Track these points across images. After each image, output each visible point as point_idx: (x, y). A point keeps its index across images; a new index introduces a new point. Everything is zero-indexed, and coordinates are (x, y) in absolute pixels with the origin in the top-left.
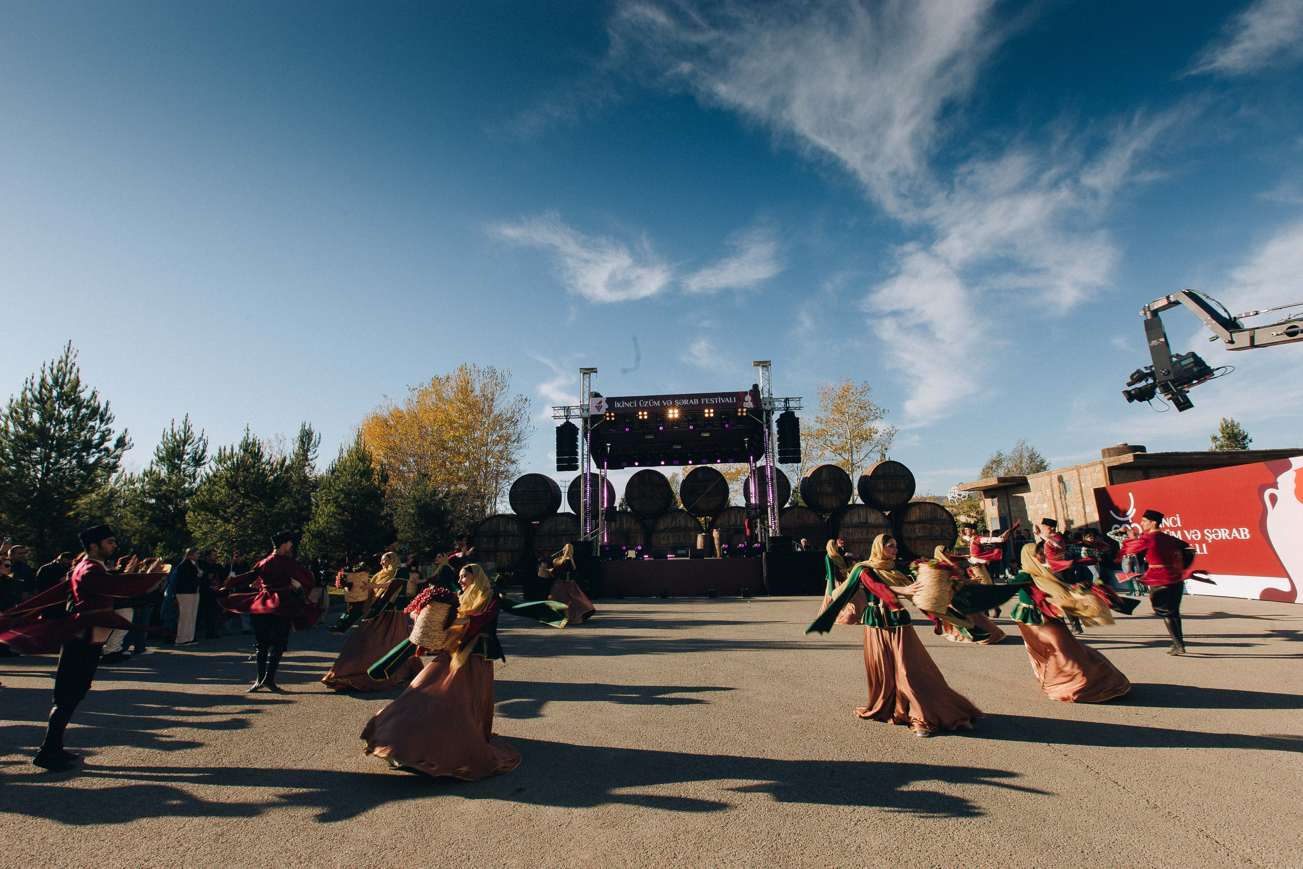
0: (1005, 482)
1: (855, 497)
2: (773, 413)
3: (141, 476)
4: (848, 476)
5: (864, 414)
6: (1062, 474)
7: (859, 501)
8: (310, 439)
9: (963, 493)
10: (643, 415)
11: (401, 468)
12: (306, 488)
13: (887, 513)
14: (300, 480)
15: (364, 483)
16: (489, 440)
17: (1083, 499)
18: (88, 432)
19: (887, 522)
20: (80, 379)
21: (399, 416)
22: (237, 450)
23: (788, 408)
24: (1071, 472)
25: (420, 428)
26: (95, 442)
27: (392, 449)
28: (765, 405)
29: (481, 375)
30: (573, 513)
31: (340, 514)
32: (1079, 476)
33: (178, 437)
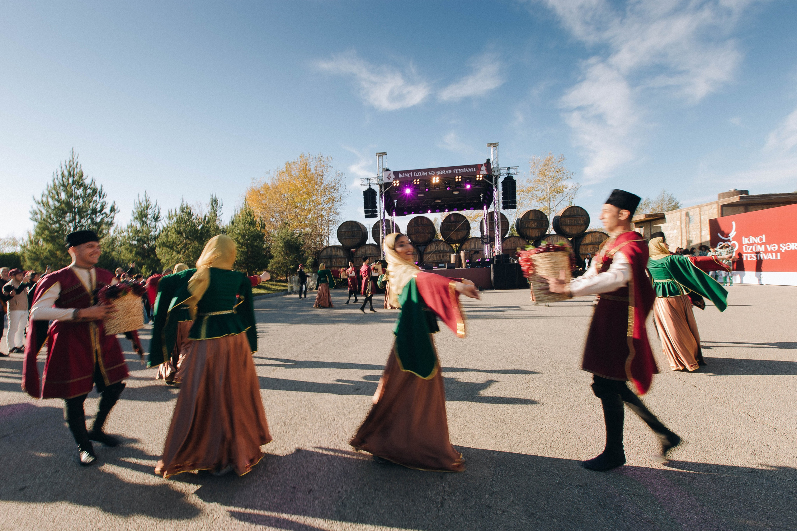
0: (650, 217)
1: (551, 230)
2: (499, 177)
3: (126, 228)
4: (546, 216)
5: (558, 176)
6: (689, 211)
7: (553, 232)
8: (217, 204)
10: (416, 182)
11: (271, 220)
13: (570, 239)
14: (215, 228)
15: (252, 229)
16: (322, 201)
17: (701, 227)
18: (94, 203)
19: (570, 244)
20: (83, 171)
21: (267, 189)
22: (178, 212)
23: (509, 174)
24: (695, 209)
25: (280, 194)
26: (99, 209)
27: (265, 208)
28: (494, 172)
29: (314, 160)
31: (240, 248)
32: (700, 211)
33: (143, 205)
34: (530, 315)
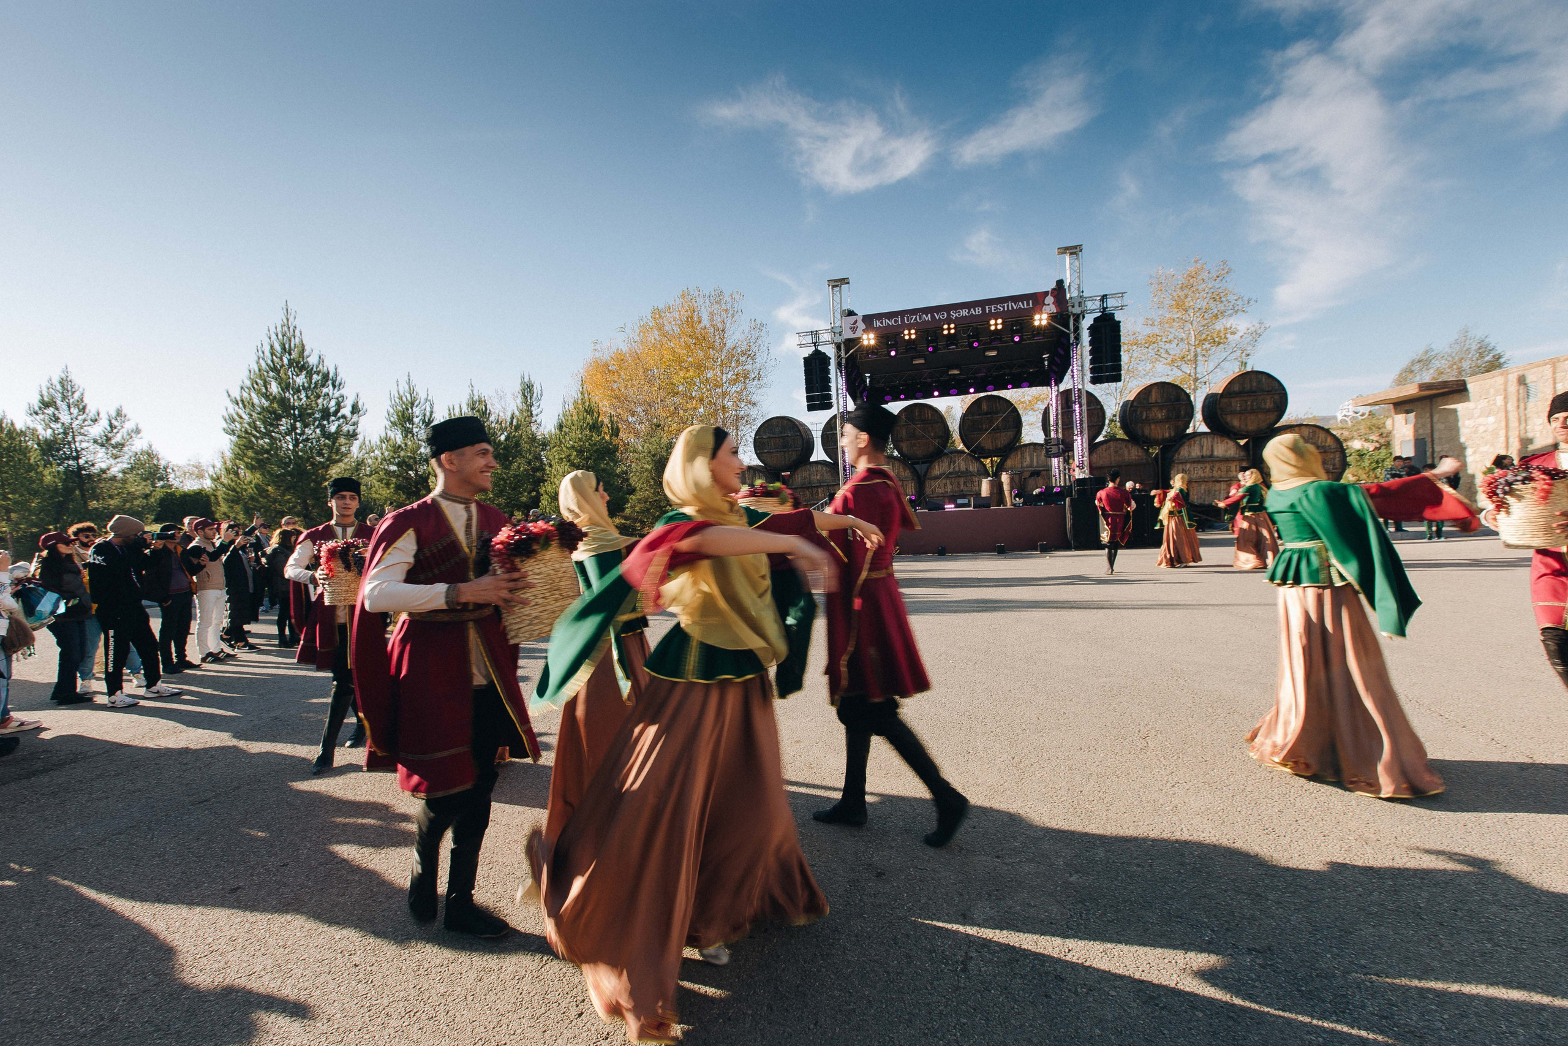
0: (1431, 390)
1: (1197, 424)
2: (1084, 317)
3: (379, 443)
4: (1188, 396)
5: (1215, 308)
6: (1526, 372)
7: (1203, 428)
8: (531, 392)
9: (1362, 410)
10: (910, 334)
11: (630, 419)
12: (536, 447)
13: (1242, 442)
14: (529, 438)
15: (596, 438)
16: (724, 380)
18: (324, 399)
19: (1242, 454)
20: (304, 343)
21: (621, 359)
23: (1105, 309)
24: (1541, 369)
25: (646, 370)
26: (332, 410)
27: (620, 399)
28: (1073, 307)
29: (707, 301)
30: (829, 460)
32: (1554, 373)
33: (404, 399)
34: (1150, 603)
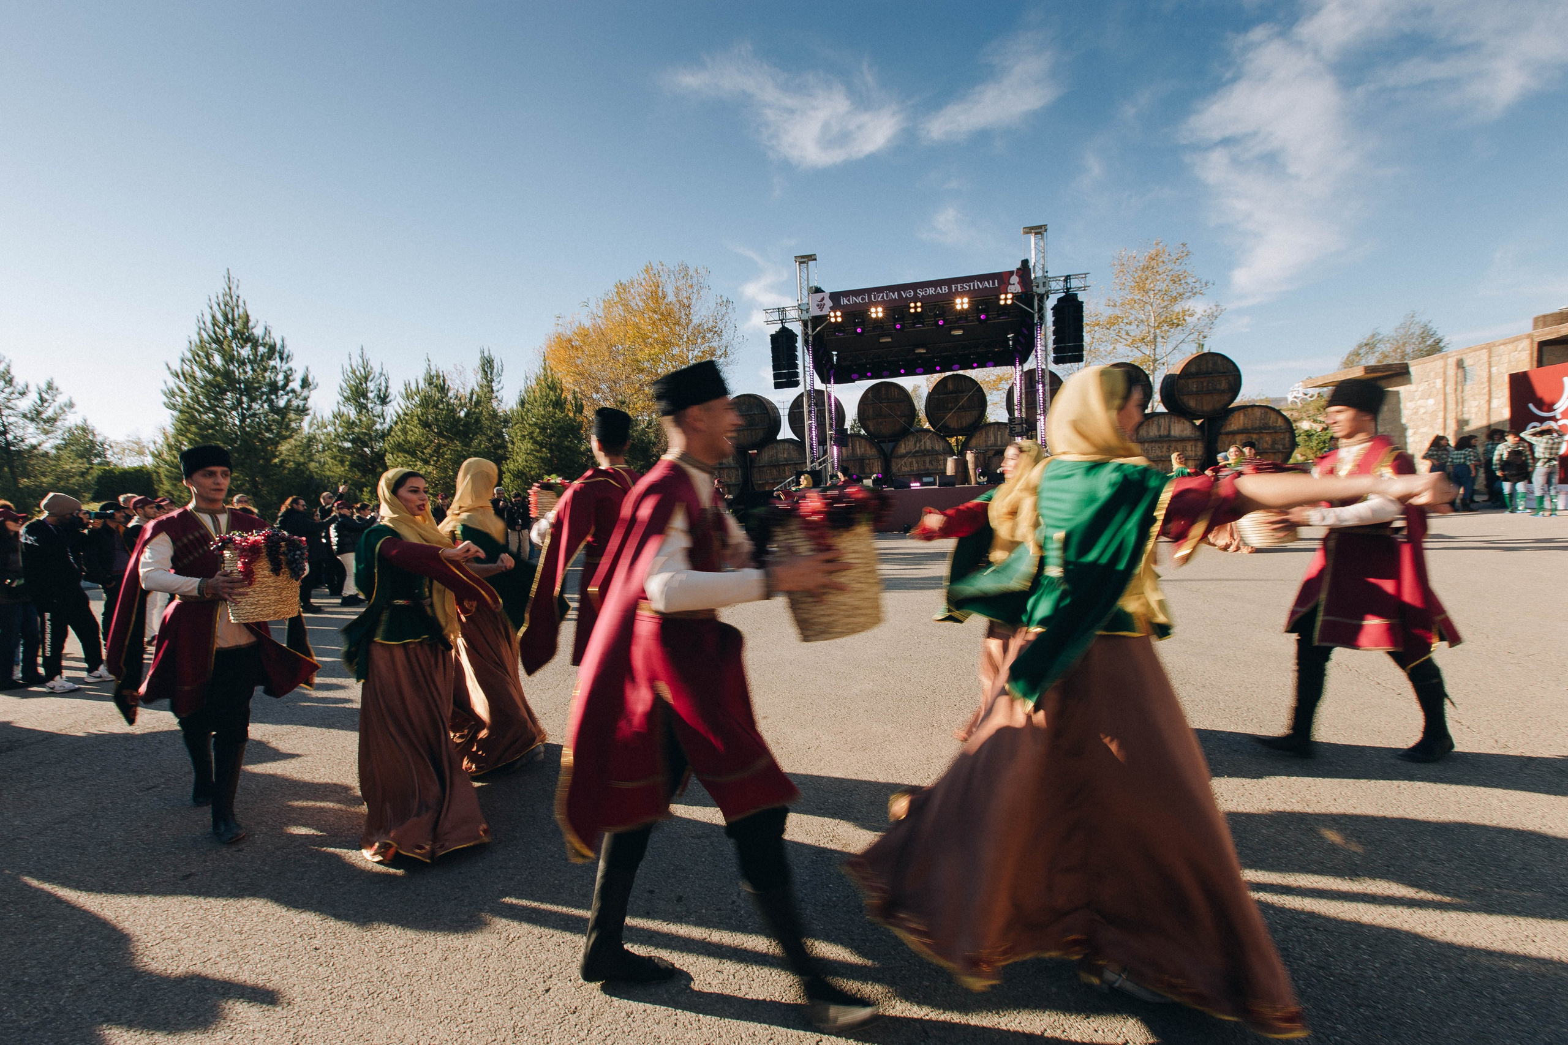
0: (1376, 373)
1: (1156, 404)
2: (1048, 297)
3: (331, 418)
4: (1147, 377)
5: (1175, 290)
6: (1464, 357)
7: (1161, 409)
8: (492, 367)
9: (1311, 391)
10: (877, 312)
11: (594, 396)
12: (498, 424)
13: (1198, 422)
14: (490, 414)
15: (559, 415)
17: (1490, 390)
18: (271, 373)
19: (1198, 433)
20: (249, 313)
21: (585, 335)
22: (422, 384)
23: (1068, 289)
24: (1478, 353)
25: (610, 346)
27: (583, 375)
28: (1038, 287)
29: (672, 276)
30: (796, 438)
31: (537, 451)
32: (1490, 357)
33: (358, 373)
